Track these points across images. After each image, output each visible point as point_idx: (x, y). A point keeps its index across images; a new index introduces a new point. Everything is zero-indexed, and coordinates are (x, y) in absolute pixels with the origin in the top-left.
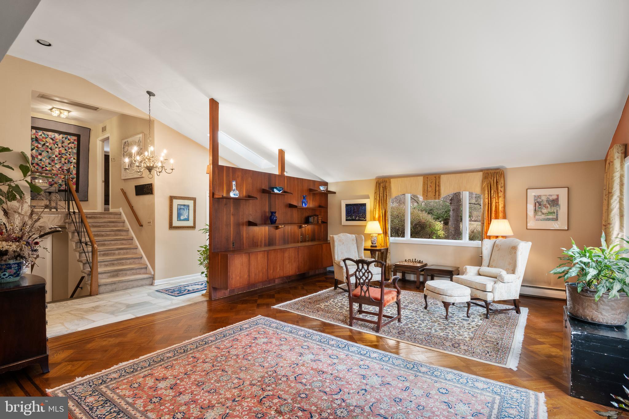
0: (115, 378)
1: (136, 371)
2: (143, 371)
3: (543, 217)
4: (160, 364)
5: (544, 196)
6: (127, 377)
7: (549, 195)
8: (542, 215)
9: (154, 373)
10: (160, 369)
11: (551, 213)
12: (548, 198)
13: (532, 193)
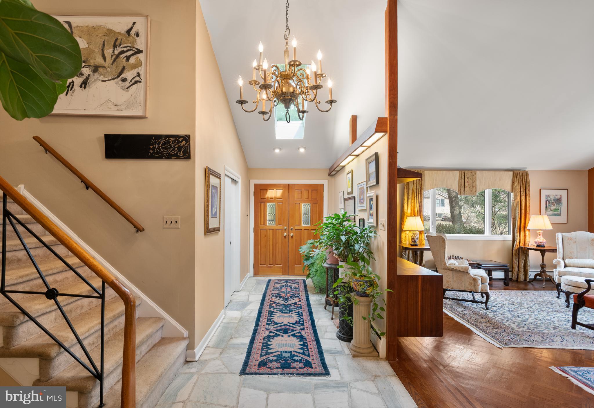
3: (551, 212)
5: (552, 196)
7: (555, 195)
8: (551, 211)
11: (556, 210)
12: (555, 197)
13: (544, 193)
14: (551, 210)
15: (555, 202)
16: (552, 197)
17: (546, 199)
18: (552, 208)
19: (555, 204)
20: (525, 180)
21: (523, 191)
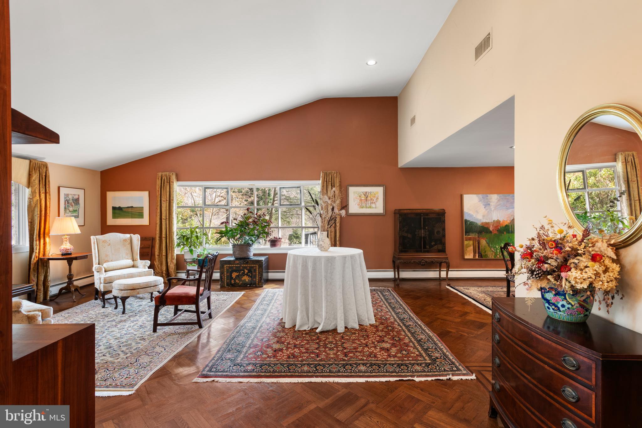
0: (418, 364)
1: (398, 364)
2: (394, 362)
3: (70, 214)
4: (377, 362)
5: (71, 195)
6: (408, 362)
7: (74, 195)
9: (386, 356)
10: (379, 357)
11: (75, 211)
12: (73, 197)
13: (63, 191)
14: (70, 212)
15: (74, 203)
16: (70, 197)
17: (65, 198)
18: (71, 209)
19: (73, 204)
20: (45, 174)
21: (43, 188)
